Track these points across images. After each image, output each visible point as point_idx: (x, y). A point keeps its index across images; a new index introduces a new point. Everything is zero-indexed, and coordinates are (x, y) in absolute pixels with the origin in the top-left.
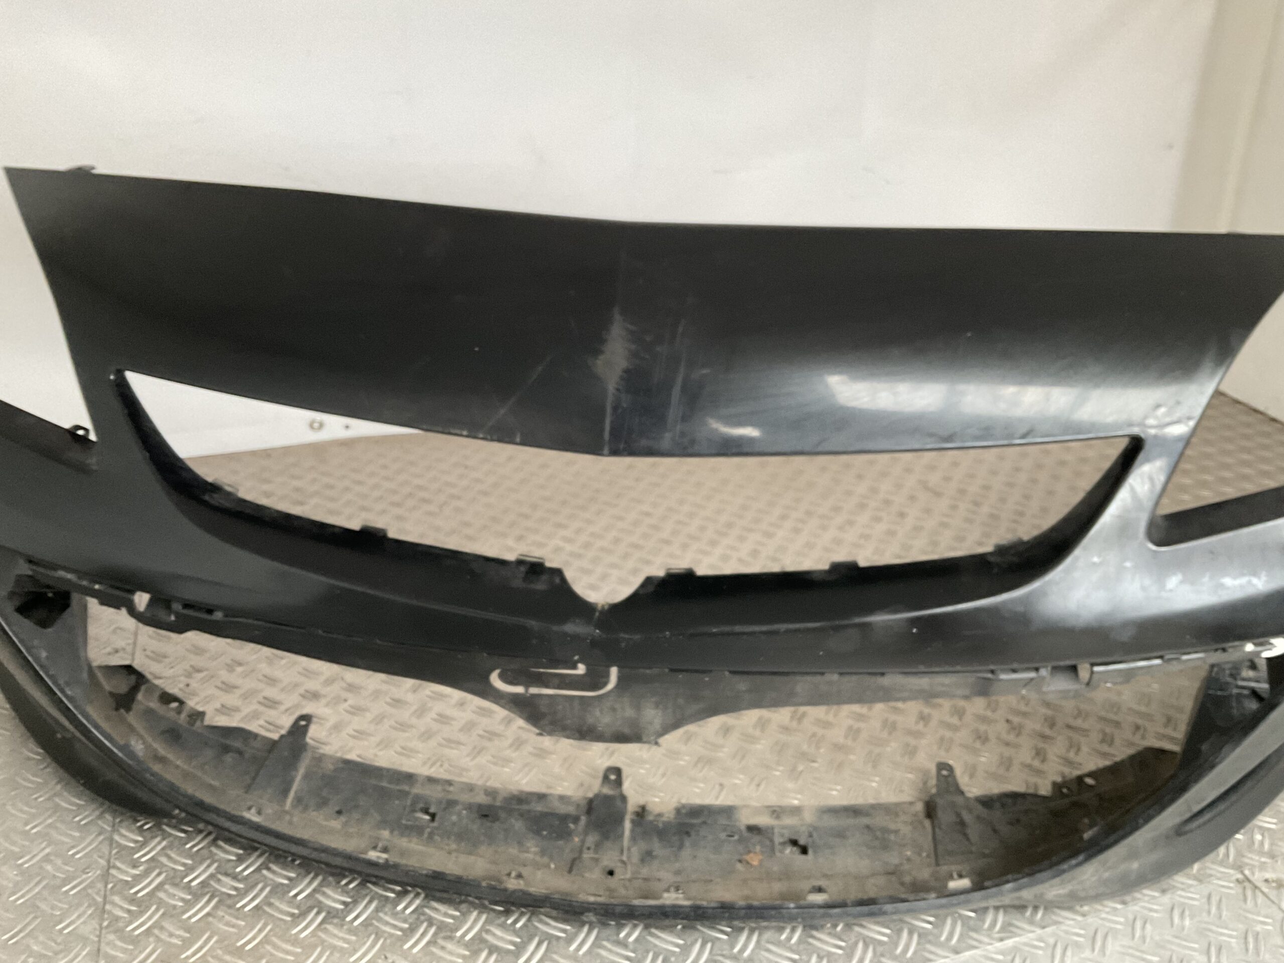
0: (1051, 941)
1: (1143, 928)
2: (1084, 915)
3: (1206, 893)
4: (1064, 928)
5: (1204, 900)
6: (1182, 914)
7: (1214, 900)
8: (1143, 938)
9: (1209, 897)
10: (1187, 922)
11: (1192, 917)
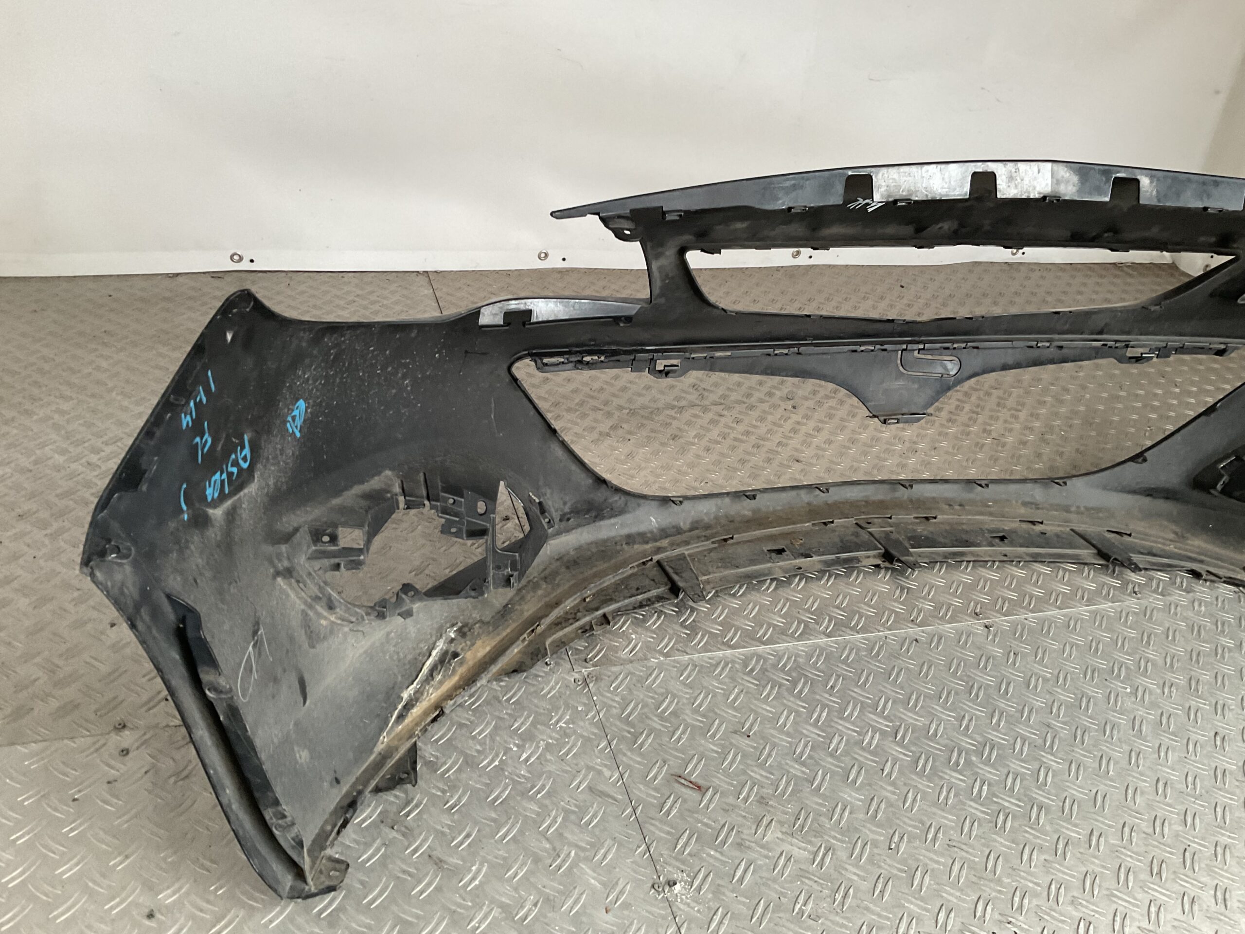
0: (1119, 610)
1: (1176, 609)
2: (1138, 599)
3: (1215, 595)
4: (1126, 603)
5: (1214, 599)
6: (1200, 605)
7: (1220, 600)
8: (1176, 614)
9: (1217, 598)
10: (1203, 608)
11: (1206, 607)
